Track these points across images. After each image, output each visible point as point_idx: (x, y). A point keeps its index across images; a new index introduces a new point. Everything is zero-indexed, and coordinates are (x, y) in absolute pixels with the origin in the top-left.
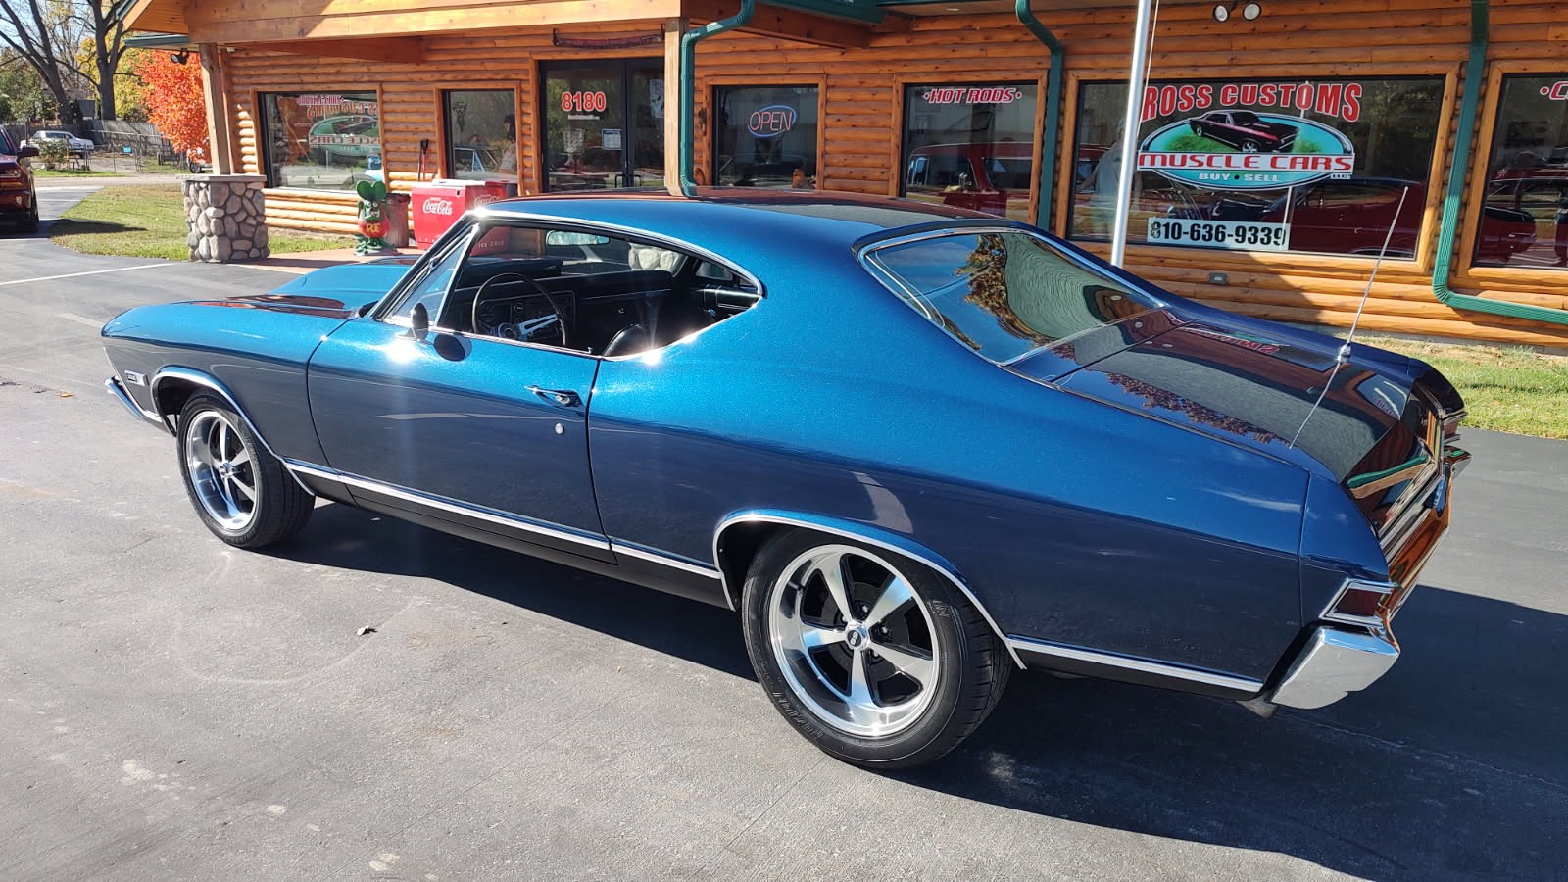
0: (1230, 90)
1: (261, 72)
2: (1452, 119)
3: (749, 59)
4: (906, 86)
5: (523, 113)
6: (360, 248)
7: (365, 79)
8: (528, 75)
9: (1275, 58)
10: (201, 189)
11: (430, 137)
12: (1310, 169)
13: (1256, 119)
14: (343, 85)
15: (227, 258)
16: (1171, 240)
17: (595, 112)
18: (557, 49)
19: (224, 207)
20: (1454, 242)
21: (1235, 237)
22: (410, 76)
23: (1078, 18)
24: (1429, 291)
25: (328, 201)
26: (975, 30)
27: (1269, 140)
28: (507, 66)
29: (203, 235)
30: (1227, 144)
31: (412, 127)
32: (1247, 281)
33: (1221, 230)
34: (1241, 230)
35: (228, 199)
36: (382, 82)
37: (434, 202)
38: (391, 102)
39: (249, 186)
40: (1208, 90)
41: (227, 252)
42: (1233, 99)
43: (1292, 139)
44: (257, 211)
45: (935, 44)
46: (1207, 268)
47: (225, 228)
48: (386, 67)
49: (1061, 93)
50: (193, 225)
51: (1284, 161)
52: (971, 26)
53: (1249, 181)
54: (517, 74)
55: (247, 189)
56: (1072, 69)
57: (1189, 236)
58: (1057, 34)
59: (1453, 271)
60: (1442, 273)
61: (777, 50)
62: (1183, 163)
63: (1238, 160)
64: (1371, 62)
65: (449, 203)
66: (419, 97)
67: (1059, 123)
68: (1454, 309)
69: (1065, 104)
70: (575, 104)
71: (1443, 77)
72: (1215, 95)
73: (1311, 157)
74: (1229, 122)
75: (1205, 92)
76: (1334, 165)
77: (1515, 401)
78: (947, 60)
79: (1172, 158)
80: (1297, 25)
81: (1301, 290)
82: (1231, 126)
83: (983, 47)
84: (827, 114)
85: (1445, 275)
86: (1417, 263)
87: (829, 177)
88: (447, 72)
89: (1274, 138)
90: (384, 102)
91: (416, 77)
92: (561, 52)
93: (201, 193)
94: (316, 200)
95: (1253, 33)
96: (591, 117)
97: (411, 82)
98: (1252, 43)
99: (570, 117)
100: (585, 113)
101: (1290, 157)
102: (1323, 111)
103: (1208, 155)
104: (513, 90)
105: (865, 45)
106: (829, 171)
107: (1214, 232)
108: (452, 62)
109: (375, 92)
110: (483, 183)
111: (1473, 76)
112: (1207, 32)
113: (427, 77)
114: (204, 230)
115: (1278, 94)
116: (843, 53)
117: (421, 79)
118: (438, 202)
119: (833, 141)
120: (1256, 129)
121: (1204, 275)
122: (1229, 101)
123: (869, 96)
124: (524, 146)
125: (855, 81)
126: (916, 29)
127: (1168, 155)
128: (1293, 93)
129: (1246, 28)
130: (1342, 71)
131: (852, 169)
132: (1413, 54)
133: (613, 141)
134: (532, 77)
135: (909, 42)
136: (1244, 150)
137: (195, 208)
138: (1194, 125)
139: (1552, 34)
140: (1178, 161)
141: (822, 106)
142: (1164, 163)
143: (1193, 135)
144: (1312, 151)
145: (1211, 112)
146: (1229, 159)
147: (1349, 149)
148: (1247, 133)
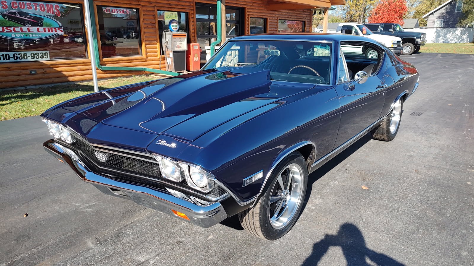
12: (50, 32)
13: (27, 14)
16: (6, 61)
20: (98, 52)
21: (31, 57)
27: (34, 22)
30: (19, 23)
32: (43, 71)
33: (25, 55)
34: (32, 54)
42: (17, 7)
43: (42, 22)
46: (27, 69)
51: (41, 30)
53: (31, 37)
57: (13, 58)
59: (100, 60)
62: (3, 30)
63: (25, 29)
68: (102, 70)
71: (81, 5)
73: (50, 28)
74: (18, 15)
75: (4, 3)
76: (57, 30)
81: (61, 72)
82: (19, 17)
85: (99, 62)
89: (36, 21)
101: (43, 28)
103: (13, 27)
107: (23, 56)
115: (33, 6)
120: (28, 18)
121: (28, 72)
143: (4, 20)
144: (50, 26)
145: (10, 11)
146: (21, 29)
147: (61, 25)
148: (26, 20)
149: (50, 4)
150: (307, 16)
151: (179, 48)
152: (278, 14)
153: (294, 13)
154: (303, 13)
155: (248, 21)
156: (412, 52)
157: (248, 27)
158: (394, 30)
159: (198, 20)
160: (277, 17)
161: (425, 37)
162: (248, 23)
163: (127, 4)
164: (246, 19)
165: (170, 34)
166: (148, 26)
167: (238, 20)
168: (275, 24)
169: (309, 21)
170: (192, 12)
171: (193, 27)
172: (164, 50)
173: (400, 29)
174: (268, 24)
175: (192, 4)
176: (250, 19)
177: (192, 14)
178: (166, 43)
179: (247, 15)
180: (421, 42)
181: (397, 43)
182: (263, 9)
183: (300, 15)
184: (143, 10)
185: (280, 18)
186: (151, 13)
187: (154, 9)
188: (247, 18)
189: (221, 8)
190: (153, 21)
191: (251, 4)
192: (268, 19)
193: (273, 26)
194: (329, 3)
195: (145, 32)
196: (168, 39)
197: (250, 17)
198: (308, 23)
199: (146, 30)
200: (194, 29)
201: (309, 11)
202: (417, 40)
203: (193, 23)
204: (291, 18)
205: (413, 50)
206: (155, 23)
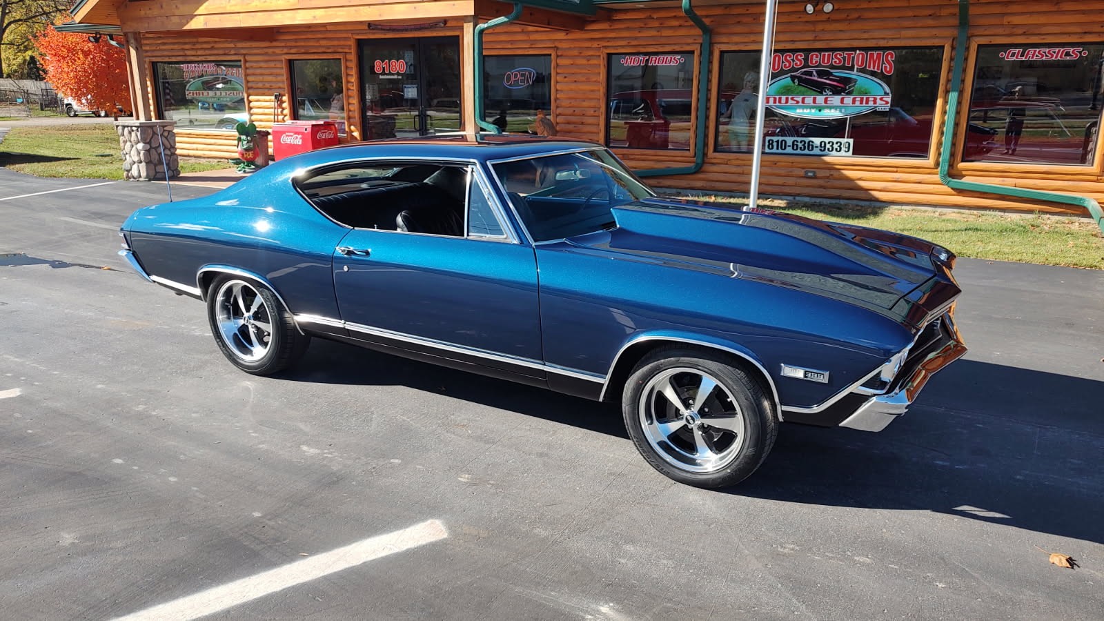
0: (814, 56)
1: (154, 48)
2: (948, 73)
3: (503, 38)
4: (609, 55)
5: (348, 75)
6: (239, 169)
7: (233, 52)
8: (351, 49)
9: (842, 36)
10: (133, 131)
11: (282, 92)
12: (864, 104)
13: (831, 74)
14: (217, 57)
15: (152, 178)
16: (780, 151)
17: (398, 74)
18: (371, 31)
19: (149, 143)
20: (951, 148)
21: (819, 148)
22: (266, 50)
23: (718, 11)
24: (937, 178)
25: (207, 136)
26: (653, 18)
27: (840, 87)
28: (335, 43)
29: (134, 163)
30: (814, 90)
31: (267, 85)
32: (827, 175)
33: (811, 143)
34: (823, 144)
35: (152, 137)
36: (245, 55)
37: (289, 136)
38: (252, 67)
39: (165, 128)
40: (801, 56)
41: (152, 173)
42: (816, 62)
43: (854, 86)
44: (171, 146)
45: (628, 29)
46: (803, 168)
47: (150, 157)
48: (248, 44)
49: (709, 59)
50: (127, 156)
51: (848, 100)
52: (650, 16)
53: (827, 113)
54: (342, 48)
55: (164, 131)
56: (716, 43)
57: (791, 148)
58: (707, 21)
59: (951, 165)
60: (944, 167)
61: (523, 32)
62: (787, 102)
63: (820, 99)
64: (900, 38)
65: (300, 136)
66: (272, 64)
67: (708, 78)
68: (952, 189)
69: (712, 65)
70: (384, 68)
71: (943, 47)
72: (806, 59)
73: (865, 97)
74: (814, 76)
75: (799, 57)
76: (879, 102)
77: (990, 242)
78: (636, 38)
79: (780, 99)
80: (856, 15)
82: (816, 78)
83: (659, 29)
84: (557, 73)
85: (946, 168)
86: (930, 161)
87: (560, 114)
88: (291, 47)
89: (842, 86)
90: (246, 68)
91: (270, 51)
92: (374, 33)
93: (133, 134)
94: (198, 136)
95: (828, 20)
96: (396, 77)
97: (266, 54)
98: (828, 27)
99: (381, 77)
100: (390, 74)
101: (852, 97)
102: (872, 69)
103: (802, 97)
104: (340, 59)
105: (581, 28)
106: (559, 111)
107: (806, 145)
108: (296, 40)
109: (240, 61)
110: (322, 123)
111: (960, 46)
112: (800, 20)
113: (278, 51)
114: (136, 159)
115: (844, 58)
116: (567, 34)
117: (274, 52)
118: (292, 136)
119: (562, 91)
120: (831, 80)
121: (802, 173)
122: (814, 62)
123: (584, 62)
124: (349, 97)
125: (576, 52)
126: (615, 18)
127: (777, 97)
128: (853, 58)
129: (824, 18)
130: (882, 43)
131: (574, 109)
132: (925, 33)
133: (411, 92)
134: (353, 51)
135: (611, 26)
136: (824, 93)
137: (128, 144)
138: (793, 78)
139: (1006, 20)
140: (783, 100)
141: (554, 68)
142: (775, 102)
143: (792, 84)
144: (866, 93)
145: (803, 70)
146: (815, 99)
147: (888, 92)
148: (825, 83)
149: (875, 53)
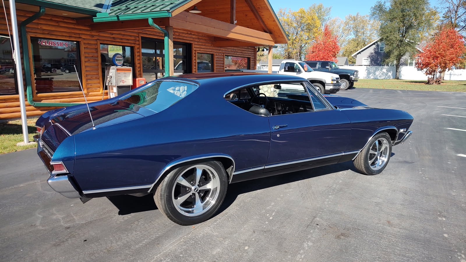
68: (35, 107)
85: (31, 97)
150: (252, 53)
151: (123, 83)
152: (224, 51)
153: (239, 50)
154: (247, 50)
155: (195, 56)
156: (347, 87)
157: (195, 63)
158: (331, 67)
159: (144, 54)
160: (224, 53)
161: (357, 74)
162: (195, 58)
163: (66, 36)
164: (194, 55)
165: (113, 69)
166: (89, 60)
167: (185, 55)
168: (222, 60)
169: (253, 57)
170: (138, 46)
171: (139, 61)
172: (107, 84)
173: (335, 66)
174: (215, 59)
175: (138, 39)
176: (197, 55)
177: (137, 48)
178: (109, 77)
179: (195, 50)
180: (355, 78)
181: (336, 79)
182: (210, 45)
183: (245, 52)
184: (84, 43)
185: (227, 54)
186: (94, 47)
187: (96, 43)
188: (194, 53)
189: (169, 43)
190: (96, 55)
191: (198, 41)
192: (215, 55)
193: (220, 62)
194: (272, 41)
195: (85, 66)
196: (111, 73)
197: (198, 53)
198: (252, 59)
199: (87, 64)
200: (139, 63)
201: (253, 48)
202: (351, 77)
203: (138, 58)
204: (236, 54)
205: (348, 86)
206: (97, 57)
